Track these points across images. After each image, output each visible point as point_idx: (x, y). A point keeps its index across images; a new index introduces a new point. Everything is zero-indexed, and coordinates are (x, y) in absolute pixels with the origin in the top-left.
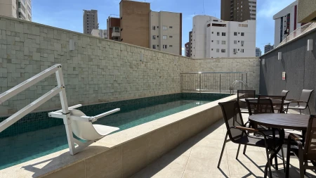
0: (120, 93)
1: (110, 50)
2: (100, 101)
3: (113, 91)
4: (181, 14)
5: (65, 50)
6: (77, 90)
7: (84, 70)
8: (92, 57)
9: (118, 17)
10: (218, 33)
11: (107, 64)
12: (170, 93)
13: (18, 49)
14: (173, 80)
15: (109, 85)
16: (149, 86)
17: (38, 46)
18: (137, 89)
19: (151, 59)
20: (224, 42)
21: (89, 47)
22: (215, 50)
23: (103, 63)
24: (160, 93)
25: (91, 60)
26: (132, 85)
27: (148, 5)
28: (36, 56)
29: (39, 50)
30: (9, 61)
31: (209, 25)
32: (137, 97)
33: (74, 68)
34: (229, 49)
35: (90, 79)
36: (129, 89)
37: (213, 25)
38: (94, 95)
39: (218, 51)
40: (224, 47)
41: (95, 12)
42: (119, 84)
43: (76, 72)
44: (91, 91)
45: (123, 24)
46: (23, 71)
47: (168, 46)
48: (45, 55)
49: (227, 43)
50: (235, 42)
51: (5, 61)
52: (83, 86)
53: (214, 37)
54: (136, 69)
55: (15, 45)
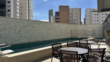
0: (45, 38)
1: (41, 24)
2: (37, 41)
3: (42, 37)
4: (80, 9)
5: (24, 25)
6: (28, 37)
7: (31, 31)
8: (34, 27)
9: (58, 11)
10: (95, 15)
11: (40, 29)
12: (66, 37)
13: (8, 26)
14: (68, 33)
15: (41, 35)
16: (57, 35)
17: (15, 25)
18: (52, 37)
19: (58, 26)
20: (98, 18)
21: (33, 24)
22: (94, 21)
23: (38, 28)
24: (62, 38)
25: (33, 28)
26: (49, 35)
27: (68, 6)
28: (14, 28)
29: (15, 26)
30: (5, 29)
31: (91, 12)
32: (52, 39)
33: (27, 31)
34: (100, 20)
35: (33, 34)
36: (48, 36)
37: (93, 11)
38: (35, 39)
39: (95, 21)
40: (98, 19)
41: (52, 10)
42: (44, 35)
43: (28, 32)
44: (34, 37)
45: (60, 13)
46: (10, 32)
47: (76, 20)
48: (17, 27)
49: (99, 18)
50: (103, 17)
51: (4, 29)
52: (30, 36)
53: (94, 16)
54: (51, 30)
55: (7, 25)
